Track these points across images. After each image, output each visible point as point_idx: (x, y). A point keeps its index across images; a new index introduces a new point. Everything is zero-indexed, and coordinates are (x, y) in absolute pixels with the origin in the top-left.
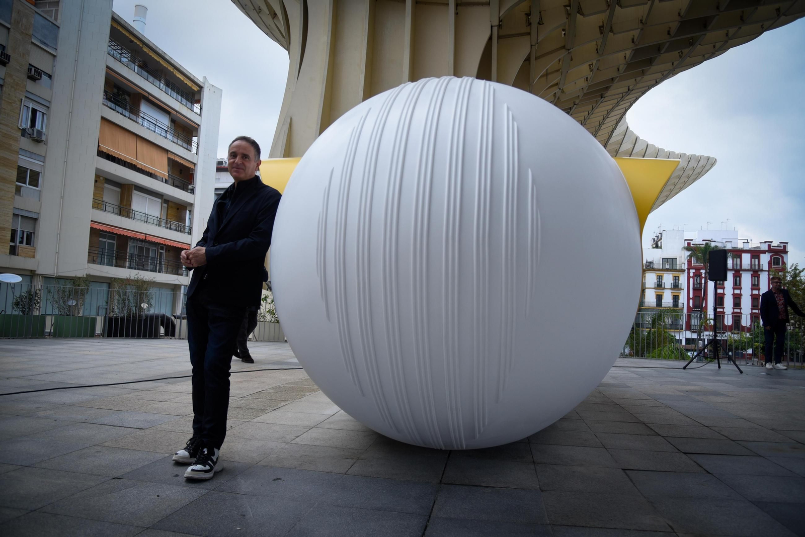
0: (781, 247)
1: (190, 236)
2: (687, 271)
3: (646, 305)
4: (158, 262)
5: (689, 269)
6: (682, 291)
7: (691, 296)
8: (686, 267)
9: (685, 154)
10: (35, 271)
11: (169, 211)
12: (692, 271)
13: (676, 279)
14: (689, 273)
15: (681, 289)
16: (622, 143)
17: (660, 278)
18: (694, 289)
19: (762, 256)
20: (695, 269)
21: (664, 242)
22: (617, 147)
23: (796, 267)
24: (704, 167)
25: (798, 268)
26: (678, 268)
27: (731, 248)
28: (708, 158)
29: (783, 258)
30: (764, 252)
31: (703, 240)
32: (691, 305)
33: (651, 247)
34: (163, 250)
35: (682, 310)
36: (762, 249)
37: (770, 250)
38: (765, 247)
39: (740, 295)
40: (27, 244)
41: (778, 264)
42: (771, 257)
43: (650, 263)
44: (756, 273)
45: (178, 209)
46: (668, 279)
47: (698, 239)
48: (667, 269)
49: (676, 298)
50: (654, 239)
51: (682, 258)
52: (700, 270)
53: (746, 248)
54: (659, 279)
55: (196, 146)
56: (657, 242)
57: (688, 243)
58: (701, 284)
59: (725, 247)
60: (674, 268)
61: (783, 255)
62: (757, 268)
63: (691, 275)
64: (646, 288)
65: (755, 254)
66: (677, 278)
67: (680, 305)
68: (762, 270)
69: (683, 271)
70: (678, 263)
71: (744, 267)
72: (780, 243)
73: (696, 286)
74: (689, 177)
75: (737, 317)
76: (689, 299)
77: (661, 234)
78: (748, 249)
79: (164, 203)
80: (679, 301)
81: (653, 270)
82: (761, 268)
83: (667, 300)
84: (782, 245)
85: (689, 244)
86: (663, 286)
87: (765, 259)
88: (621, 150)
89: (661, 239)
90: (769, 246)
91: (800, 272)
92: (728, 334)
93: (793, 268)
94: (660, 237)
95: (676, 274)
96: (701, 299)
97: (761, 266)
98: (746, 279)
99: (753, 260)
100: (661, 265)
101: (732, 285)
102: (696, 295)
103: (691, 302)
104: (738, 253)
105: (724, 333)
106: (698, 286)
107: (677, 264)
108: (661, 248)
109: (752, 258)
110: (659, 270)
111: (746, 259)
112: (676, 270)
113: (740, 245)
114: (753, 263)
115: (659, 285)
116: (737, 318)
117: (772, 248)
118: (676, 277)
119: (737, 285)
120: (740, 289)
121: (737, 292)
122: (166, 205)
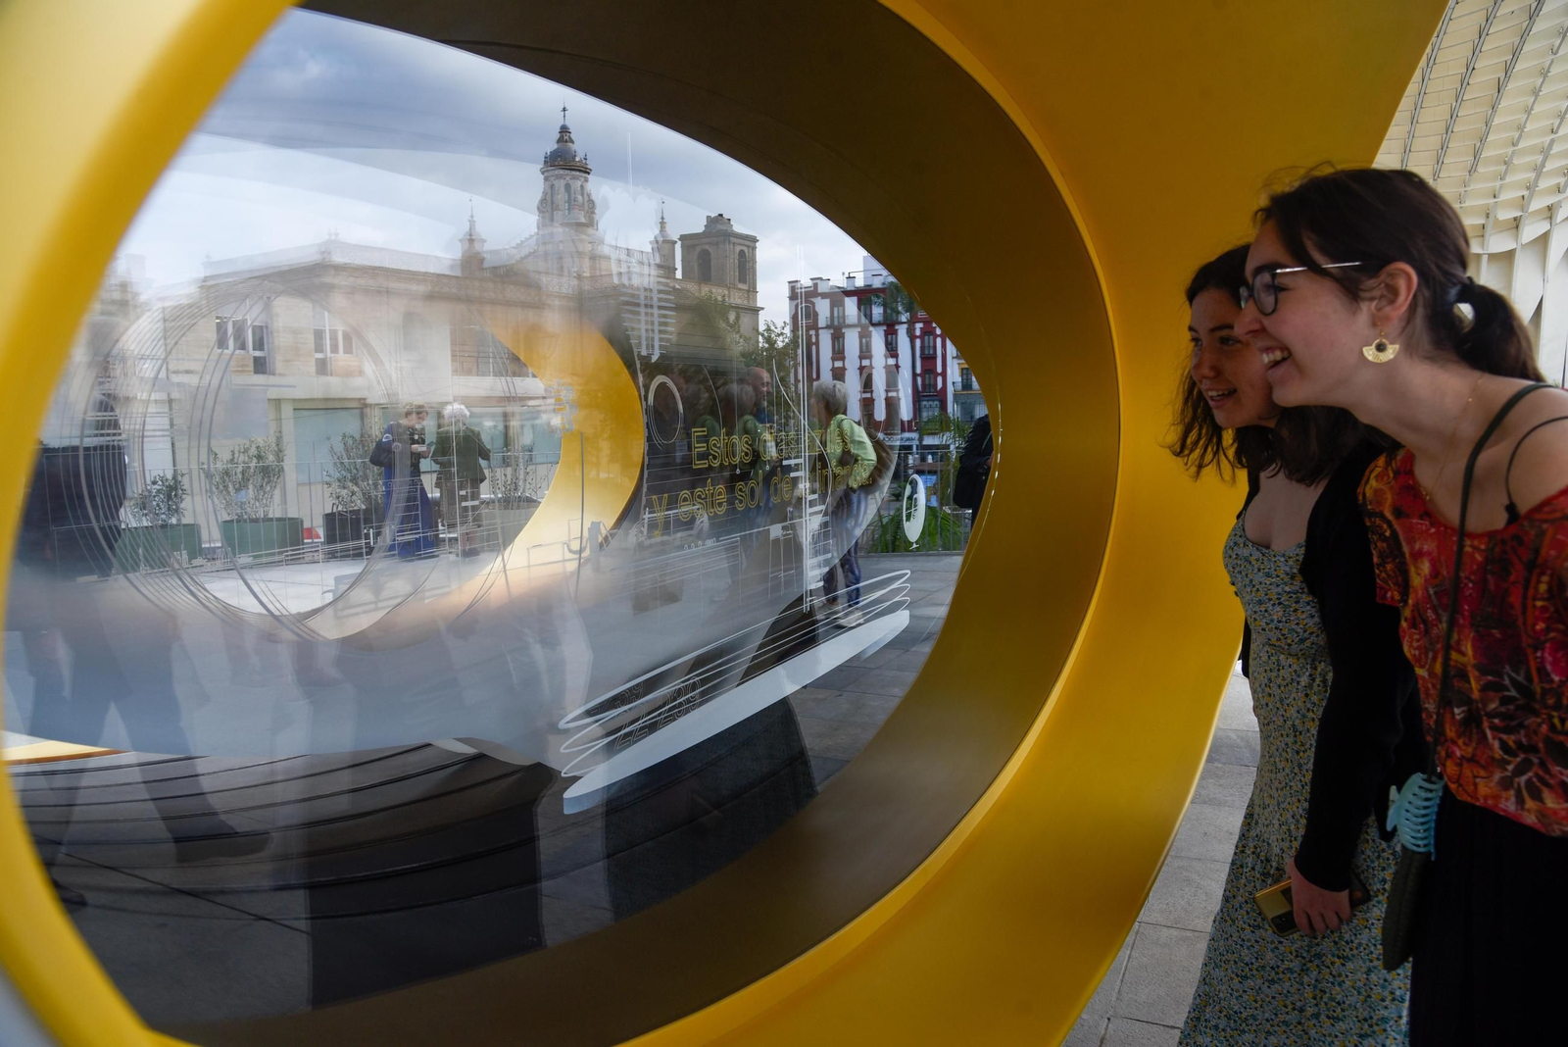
10: (365, 399)
40: (345, 352)
63: (918, 333)
73: (926, 352)
103: (919, 379)
119: (865, 352)
121: (866, 363)
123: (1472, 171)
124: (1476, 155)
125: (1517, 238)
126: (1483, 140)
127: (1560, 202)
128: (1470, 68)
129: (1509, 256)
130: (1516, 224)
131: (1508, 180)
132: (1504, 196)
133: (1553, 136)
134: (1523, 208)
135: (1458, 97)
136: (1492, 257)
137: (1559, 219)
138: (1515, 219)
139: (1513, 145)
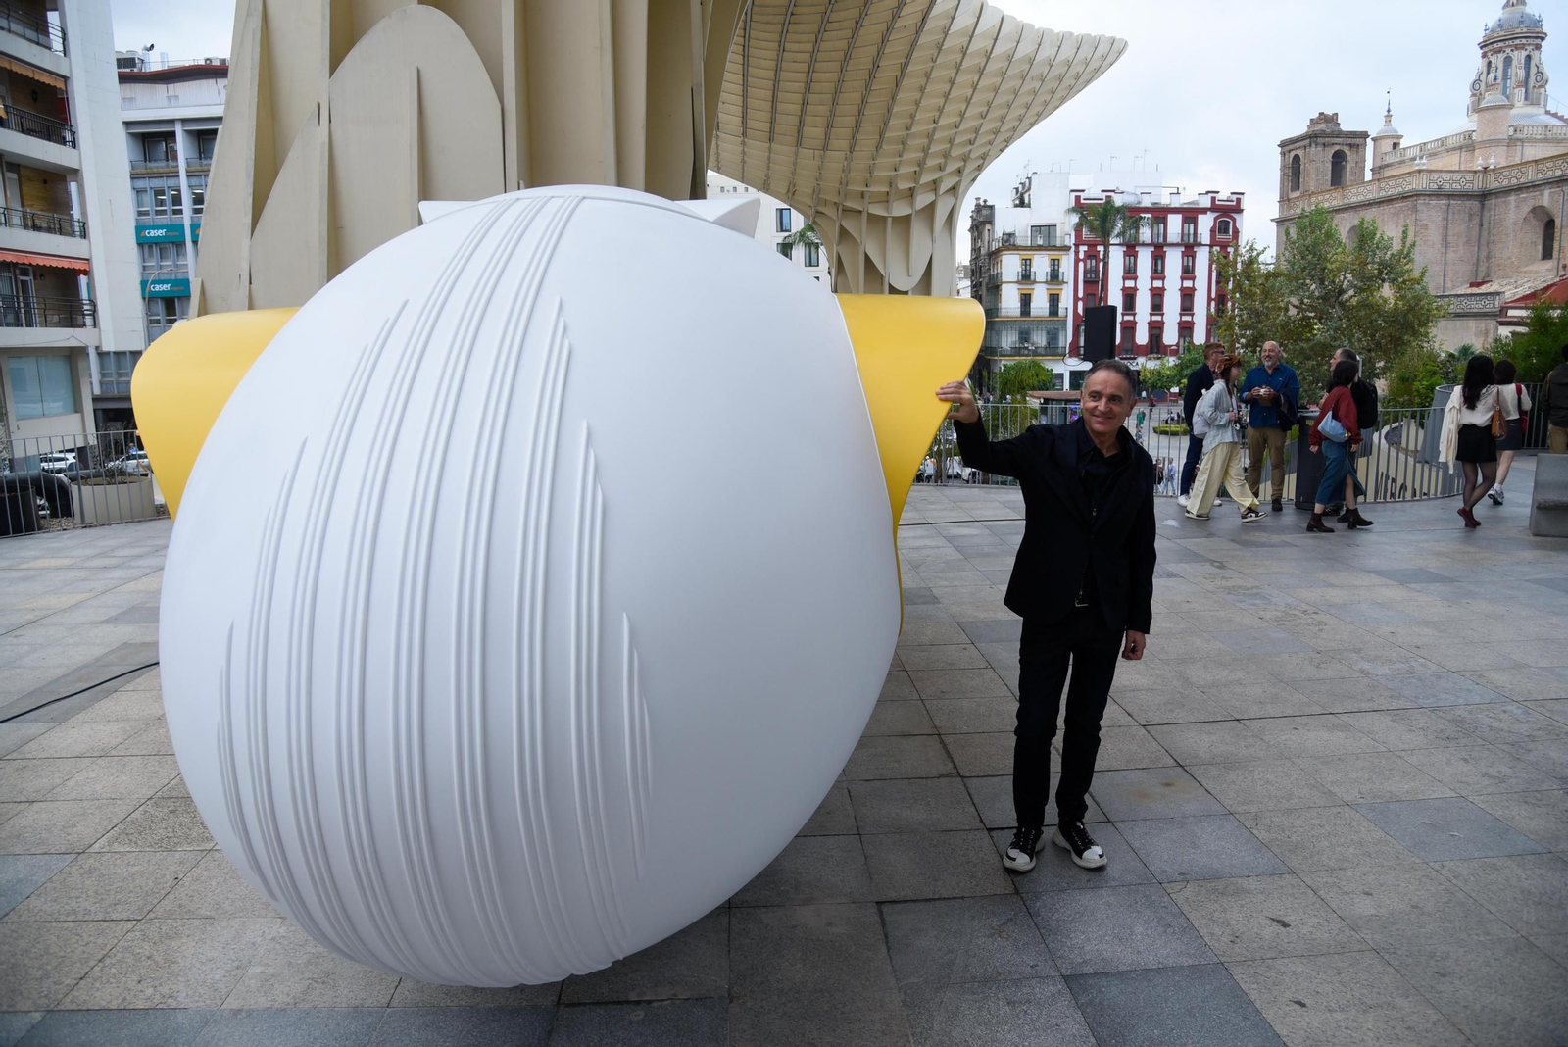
0: (1232, 201)
1: (83, 241)
2: (1073, 248)
3: (1003, 314)
4: (22, 305)
5: (1077, 246)
6: (1065, 287)
7: (1081, 295)
8: (1073, 241)
9: (1071, 34)
11: (25, 190)
12: (1083, 249)
13: (1055, 264)
14: (1077, 253)
15: (1063, 282)
16: (955, 14)
17: (1027, 263)
18: (1085, 282)
19: (1201, 218)
20: (1089, 246)
21: (1034, 196)
22: (945, 22)
23: (1252, 246)
24: (1105, 57)
25: (1255, 246)
26: (1059, 244)
27: (1149, 205)
28: (1113, 41)
29: (1234, 220)
30: (1204, 211)
31: (1103, 191)
32: (1080, 310)
33: (1011, 204)
34: (27, 275)
35: (1065, 322)
36: (1201, 206)
37: (1214, 208)
38: (1206, 202)
39: (1163, 289)
41: (1226, 231)
42: (1216, 219)
43: (1011, 235)
44: (1189, 249)
45: (45, 182)
46: (1041, 265)
47: (1093, 192)
48: (1039, 246)
49: (1054, 300)
50: (1017, 189)
51: (1066, 225)
52: (1096, 245)
53: (1176, 204)
54: (1026, 265)
55: (60, 34)
56: (1022, 195)
57: (1076, 196)
58: (1096, 271)
59: (1139, 203)
60: (1052, 244)
61: (1234, 215)
62: (1191, 241)
63: (1081, 256)
64: (1002, 283)
65: (1190, 214)
66: (1057, 262)
67: (1061, 312)
68: (1200, 245)
69: (1066, 249)
70: (1059, 234)
71: (1170, 240)
72: (1232, 193)
73: (1088, 276)
74: (1077, 77)
75: (1156, 329)
76: (1076, 299)
77: (1029, 179)
78: (1177, 205)
79: (8, 170)
80: (1060, 305)
81: (1016, 248)
82: (1198, 240)
83: (1040, 304)
84: (1234, 197)
85: (1078, 198)
86: (1032, 278)
87: (1206, 223)
88: (953, 29)
89: (1029, 189)
90: (1213, 199)
91: (1259, 255)
92: (1141, 360)
93: (1248, 247)
94: (1027, 185)
95: (1055, 254)
96: (1097, 299)
97: (1199, 236)
98: (1174, 260)
99: (1186, 225)
100: (1029, 239)
101: (1149, 273)
102: (1089, 292)
103: (1080, 304)
104: (1160, 214)
105: (1135, 358)
106: (1093, 276)
107: (1056, 237)
108: (1029, 206)
109: (1184, 222)
110: (1025, 248)
111: (1175, 222)
112: (1055, 248)
113: (1165, 200)
114: (1186, 232)
115: (1026, 277)
116: (1156, 332)
117: (1217, 202)
118: (1054, 260)
119: (1158, 272)
120: (1163, 279)
121: (1158, 284)
122: (14, 176)
123: (878, 147)
124: (881, 135)
125: (912, 204)
126: (886, 123)
127: (941, 177)
128: (876, 66)
129: (907, 219)
130: (911, 194)
131: (905, 157)
132: (902, 170)
133: (935, 125)
134: (916, 181)
135: (868, 87)
136: (896, 219)
137: (941, 193)
138: (910, 189)
139: (907, 129)
